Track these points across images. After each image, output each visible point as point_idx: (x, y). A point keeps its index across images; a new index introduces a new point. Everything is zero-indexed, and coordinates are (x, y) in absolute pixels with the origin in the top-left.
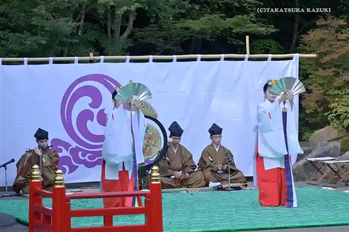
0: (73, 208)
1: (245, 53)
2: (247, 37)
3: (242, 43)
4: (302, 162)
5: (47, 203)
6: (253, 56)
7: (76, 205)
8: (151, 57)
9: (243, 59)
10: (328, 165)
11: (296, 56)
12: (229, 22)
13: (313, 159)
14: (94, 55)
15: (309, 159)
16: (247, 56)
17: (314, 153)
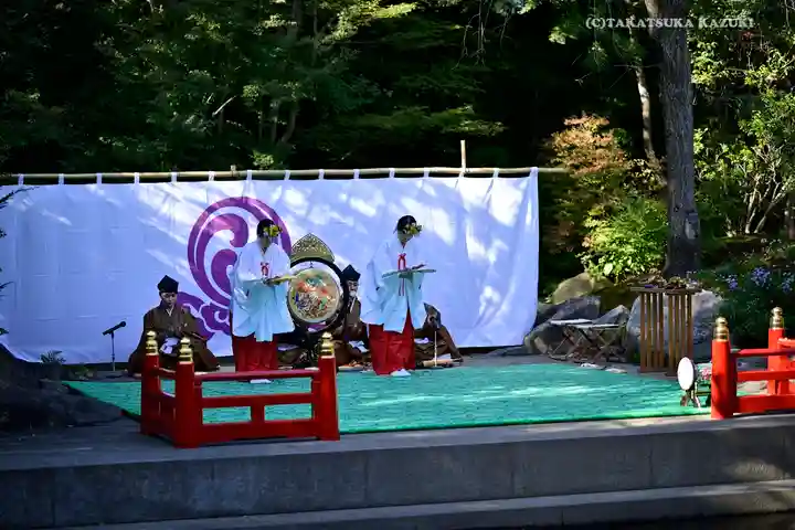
0: (206, 394)
1: (460, 166)
2: (463, 142)
3: (454, 151)
4: (542, 327)
5: (168, 388)
6: (472, 170)
7: (210, 390)
8: (322, 172)
9: (456, 175)
10: (581, 330)
11: (535, 169)
12: (435, 118)
13: (559, 323)
14: (237, 169)
15: (553, 322)
16: (463, 169)
17: (561, 313)
